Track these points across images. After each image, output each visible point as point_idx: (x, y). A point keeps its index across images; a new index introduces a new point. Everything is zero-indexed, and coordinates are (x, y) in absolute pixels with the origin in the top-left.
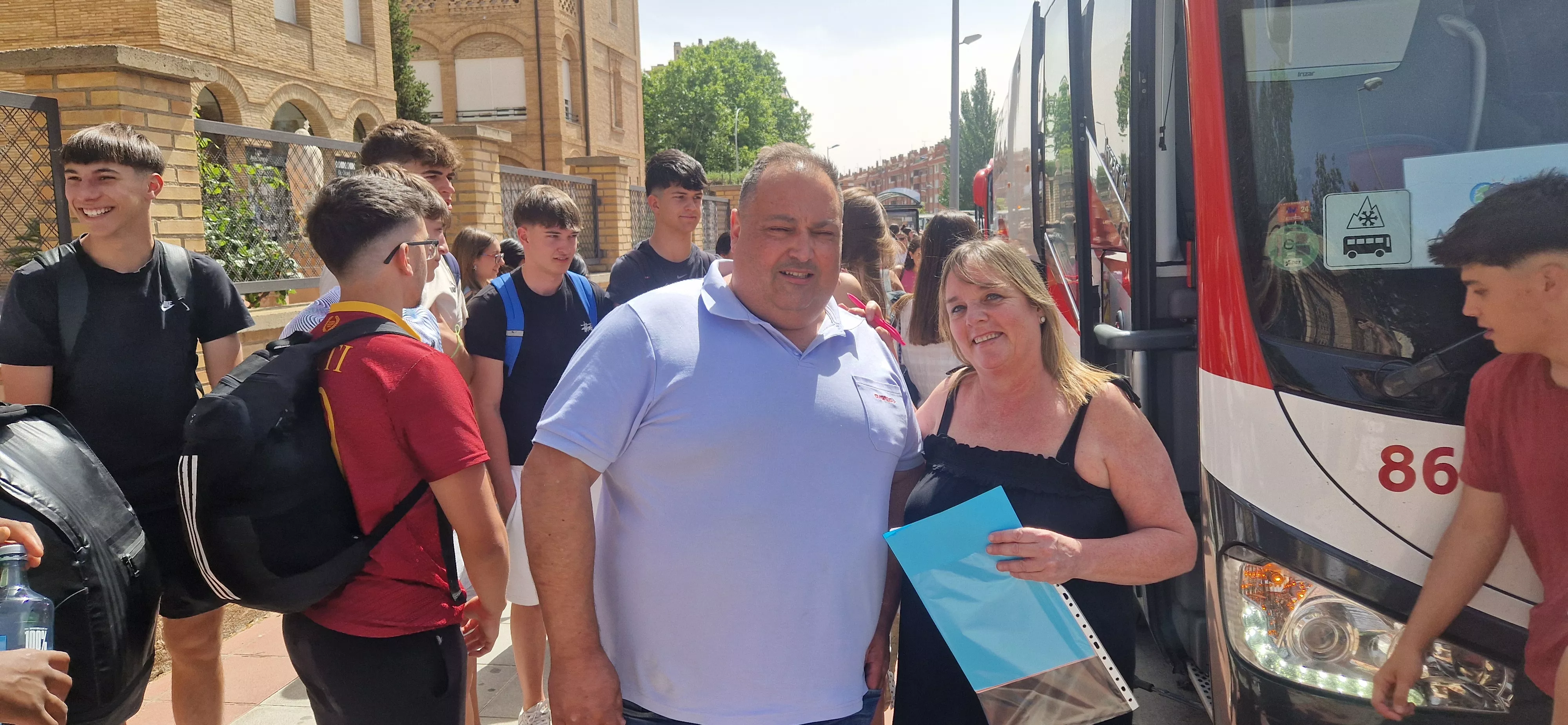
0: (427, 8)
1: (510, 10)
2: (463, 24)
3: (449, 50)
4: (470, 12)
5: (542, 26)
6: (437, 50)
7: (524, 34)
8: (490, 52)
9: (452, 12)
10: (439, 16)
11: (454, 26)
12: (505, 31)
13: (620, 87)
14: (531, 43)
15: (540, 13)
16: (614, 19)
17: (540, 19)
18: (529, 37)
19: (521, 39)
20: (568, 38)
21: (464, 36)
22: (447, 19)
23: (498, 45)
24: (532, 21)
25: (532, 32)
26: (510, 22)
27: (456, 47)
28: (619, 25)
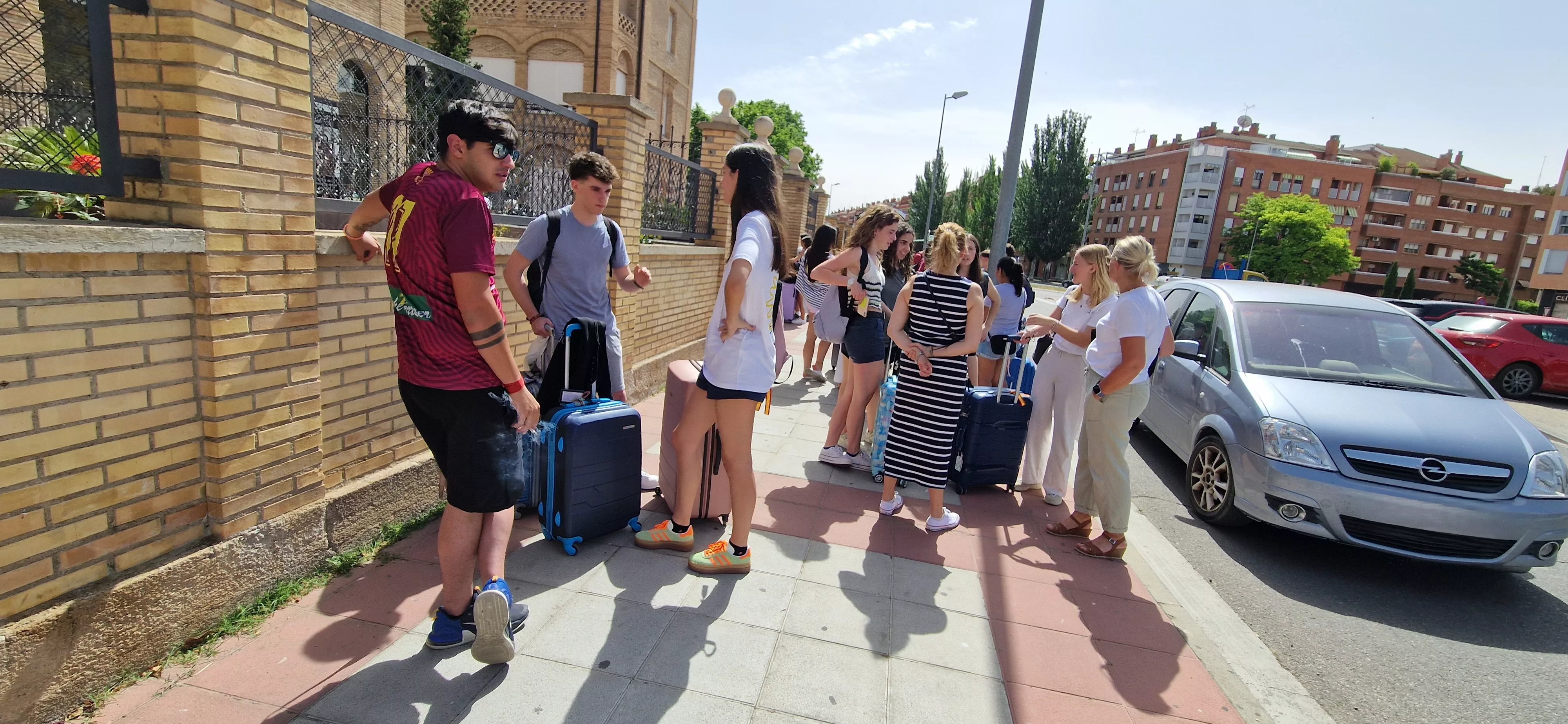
0: (509, 13)
1: (577, 22)
2: (537, 30)
3: (524, 51)
4: (544, 20)
5: (601, 38)
6: (514, 50)
7: (586, 44)
8: (557, 56)
9: (530, 19)
10: (518, 20)
11: (530, 31)
12: (571, 39)
13: (671, 106)
14: (591, 52)
15: (601, 27)
16: (672, 52)
17: (600, 32)
18: (590, 46)
19: (583, 47)
20: (625, 53)
21: (537, 41)
22: (524, 24)
23: (564, 51)
24: (593, 33)
25: (593, 42)
26: (576, 32)
27: (530, 49)
28: (676, 56)
